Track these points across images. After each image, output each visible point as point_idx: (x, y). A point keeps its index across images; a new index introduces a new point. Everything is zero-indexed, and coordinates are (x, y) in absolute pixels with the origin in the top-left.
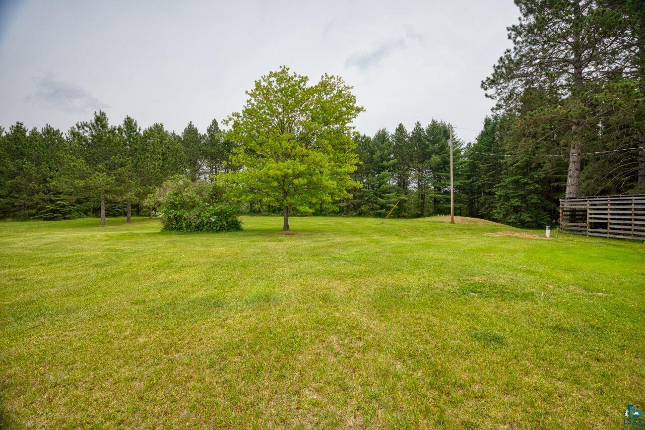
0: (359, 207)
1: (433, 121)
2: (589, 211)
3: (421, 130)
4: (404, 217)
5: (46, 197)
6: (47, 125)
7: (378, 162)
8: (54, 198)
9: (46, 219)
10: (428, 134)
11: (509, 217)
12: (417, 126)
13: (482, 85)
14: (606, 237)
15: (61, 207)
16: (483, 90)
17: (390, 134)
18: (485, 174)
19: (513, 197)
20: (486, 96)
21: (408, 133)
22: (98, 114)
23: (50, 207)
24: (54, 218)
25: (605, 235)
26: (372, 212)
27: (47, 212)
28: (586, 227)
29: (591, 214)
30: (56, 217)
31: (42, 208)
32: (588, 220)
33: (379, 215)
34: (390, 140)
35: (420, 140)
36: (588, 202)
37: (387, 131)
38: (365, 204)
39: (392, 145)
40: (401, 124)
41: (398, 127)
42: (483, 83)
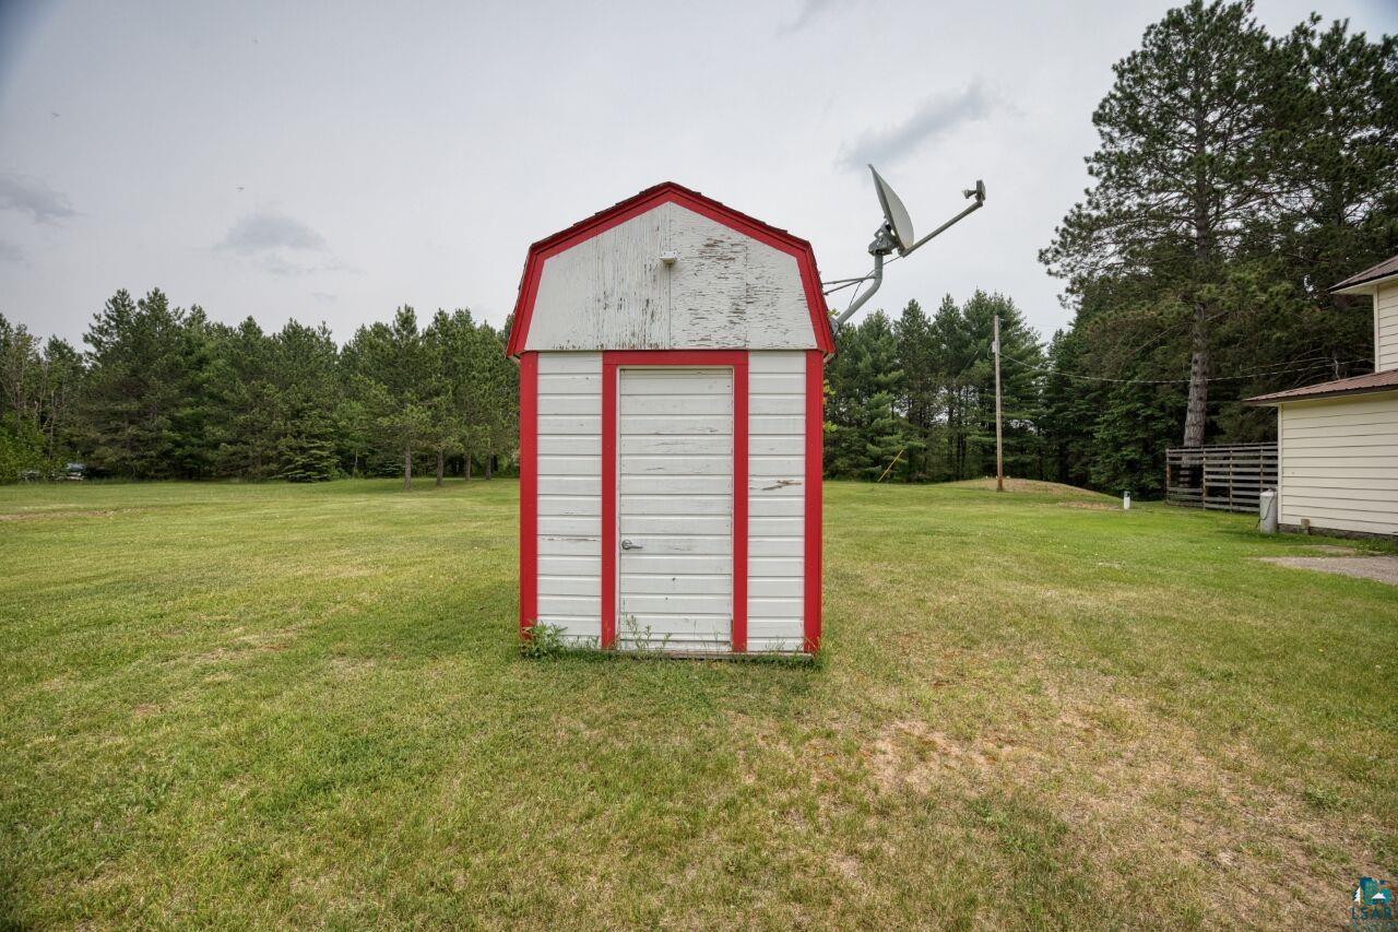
0: (832, 461)
1: (978, 294)
2: (1206, 469)
3: (954, 310)
4: (920, 481)
5: (293, 442)
6: (291, 320)
7: (867, 375)
8: (305, 445)
9: (294, 480)
10: (968, 318)
11: (1118, 481)
12: (945, 305)
13: (1040, 257)
14: (1228, 511)
15: (316, 459)
16: (1042, 264)
17: (891, 321)
18: (1083, 398)
19: (1127, 443)
20: (1050, 273)
21: (926, 319)
22: (403, 310)
23: (300, 459)
24: (306, 478)
25: (1227, 507)
26: (856, 471)
27: (296, 468)
28: (1201, 494)
29: (1208, 473)
30: (309, 476)
31: (290, 461)
32: (1206, 484)
33: (871, 477)
34: (892, 331)
35: (951, 331)
36: (1205, 454)
37: (885, 314)
38: (842, 456)
39: (895, 343)
40: (913, 301)
41: (907, 307)
42: (1042, 254)
